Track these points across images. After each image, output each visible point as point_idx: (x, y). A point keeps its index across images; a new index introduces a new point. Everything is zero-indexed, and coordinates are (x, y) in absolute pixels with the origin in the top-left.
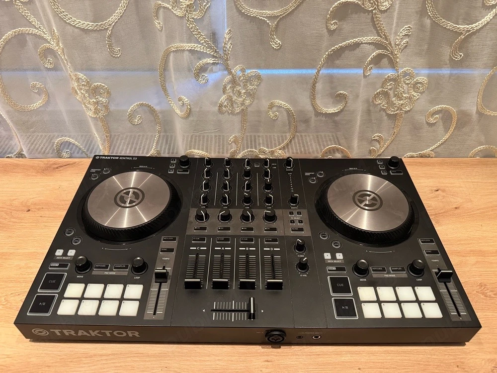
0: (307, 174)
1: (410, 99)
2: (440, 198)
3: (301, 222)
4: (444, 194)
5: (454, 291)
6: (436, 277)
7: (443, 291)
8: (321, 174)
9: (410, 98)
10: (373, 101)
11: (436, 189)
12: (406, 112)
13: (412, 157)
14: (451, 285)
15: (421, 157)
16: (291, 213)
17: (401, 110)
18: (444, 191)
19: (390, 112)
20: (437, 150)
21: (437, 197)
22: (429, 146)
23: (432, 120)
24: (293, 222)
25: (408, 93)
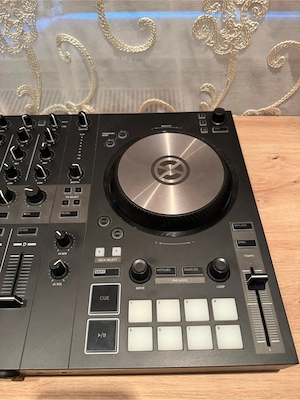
0: (105, 135)
1: (244, 31)
2: (278, 167)
3: (76, 202)
4: (283, 163)
5: (267, 304)
6: (245, 282)
7: (252, 304)
8: (123, 135)
9: (244, 29)
10: (194, 35)
11: (274, 156)
12: (241, 51)
13: (254, 115)
14: (265, 294)
15: (265, 115)
16: (68, 190)
17: (234, 48)
18: (284, 159)
19: (218, 52)
20: (284, 106)
21: (273, 167)
22: (274, 101)
23: (275, 64)
24: (65, 203)
25: (241, 21)
